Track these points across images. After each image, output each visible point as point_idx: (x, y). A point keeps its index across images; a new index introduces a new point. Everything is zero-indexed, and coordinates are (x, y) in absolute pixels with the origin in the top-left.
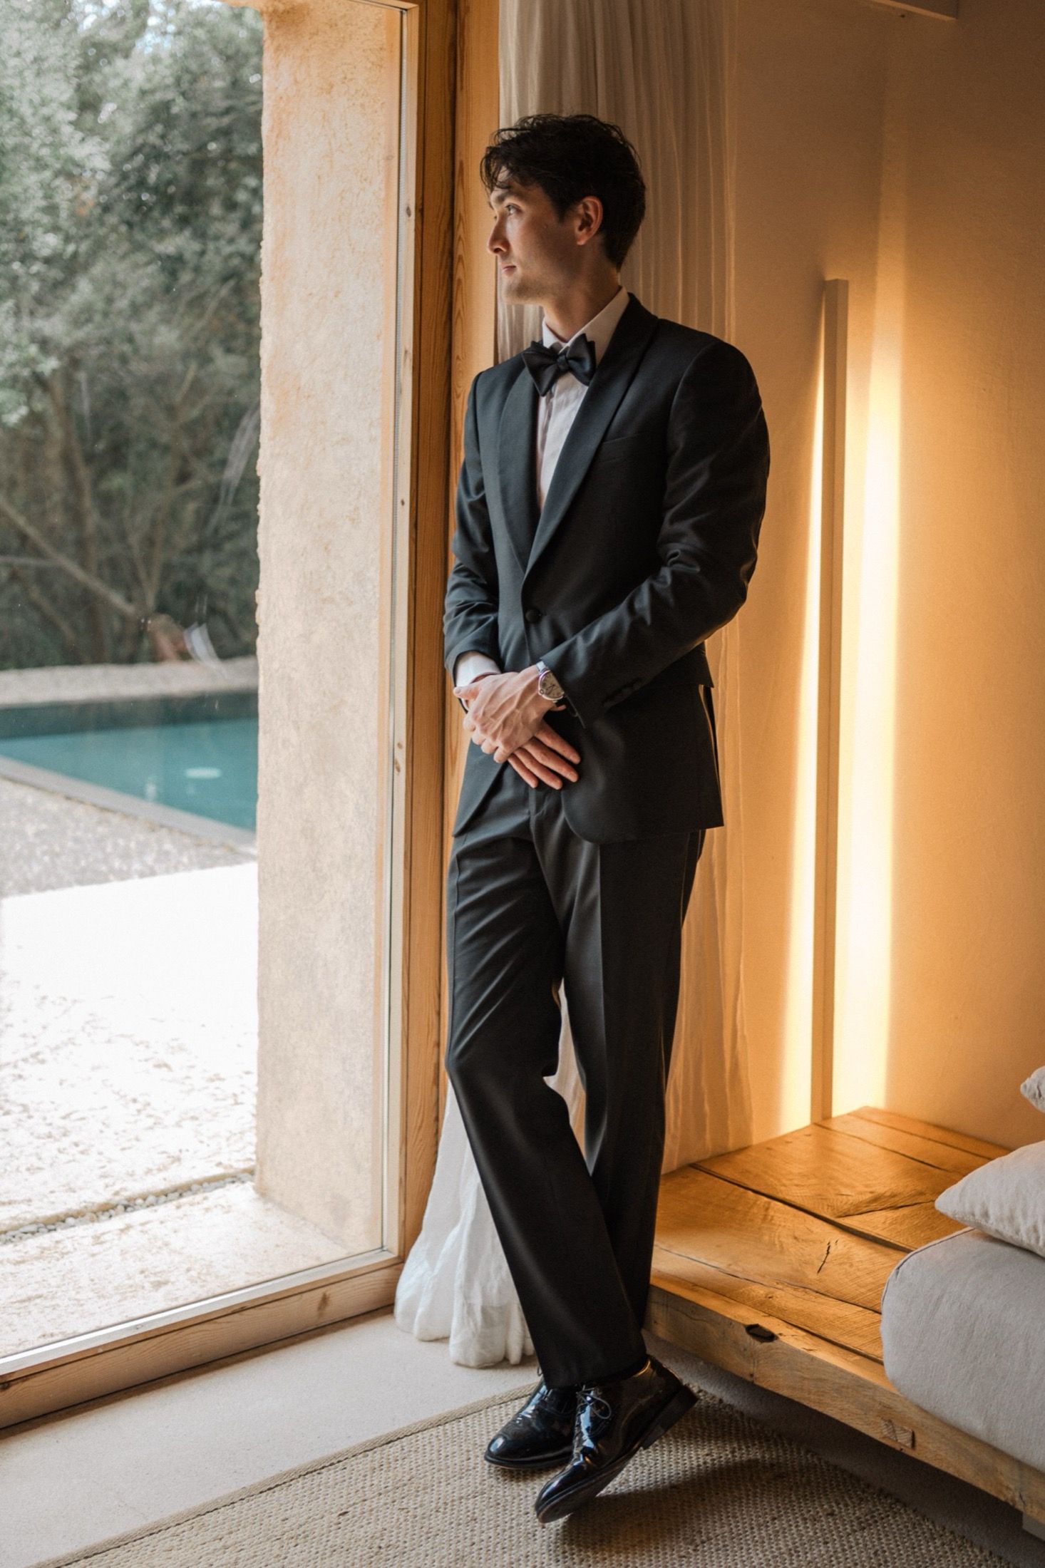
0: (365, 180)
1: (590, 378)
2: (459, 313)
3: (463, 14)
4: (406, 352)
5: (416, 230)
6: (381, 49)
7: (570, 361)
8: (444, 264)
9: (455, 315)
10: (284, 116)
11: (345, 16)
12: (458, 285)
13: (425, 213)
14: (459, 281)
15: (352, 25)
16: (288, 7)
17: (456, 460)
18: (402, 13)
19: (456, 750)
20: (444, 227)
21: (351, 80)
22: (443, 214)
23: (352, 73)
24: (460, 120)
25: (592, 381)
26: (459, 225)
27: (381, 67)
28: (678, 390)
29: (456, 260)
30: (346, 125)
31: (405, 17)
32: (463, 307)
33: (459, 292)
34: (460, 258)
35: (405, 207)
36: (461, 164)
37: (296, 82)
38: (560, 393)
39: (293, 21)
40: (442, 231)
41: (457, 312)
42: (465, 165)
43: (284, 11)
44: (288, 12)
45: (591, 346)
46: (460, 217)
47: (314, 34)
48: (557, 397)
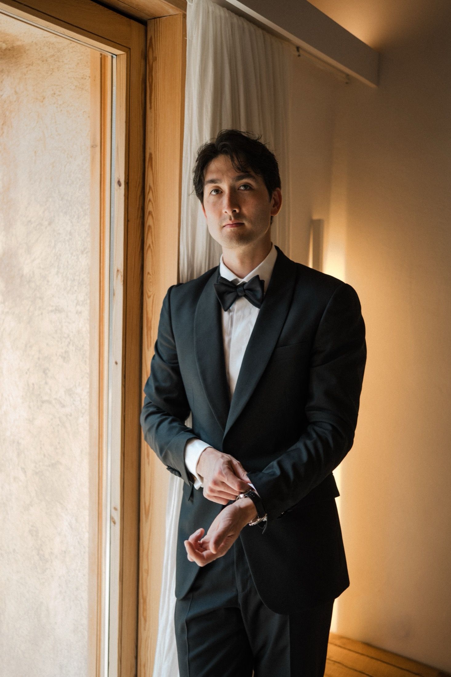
0: (71, 157)
1: (261, 303)
2: (149, 246)
3: (151, 61)
4: (118, 271)
5: (125, 195)
6: (82, 78)
7: (246, 291)
8: (139, 216)
9: (146, 248)
10: (7, 113)
11: (53, 55)
12: (148, 230)
13: (130, 184)
14: (149, 226)
15: (59, 62)
16: (9, 47)
17: (147, 335)
18: (112, 57)
19: (149, 507)
20: (139, 193)
21: (59, 95)
22: (139, 185)
23: (60, 91)
24: (149, 128)
25: (262, 306)
26: (149, 192)
27: (83, 89)
28: (323, 316)
29: (146, 214)
30: (56, 122)
31: (114, 60)
32: (152, 242)
33: (150, 234)
34: (150, 213)
35: (116, 181)
36: (151, 154)
37: (16, 93)
38: (238, 310)
39: (14, 55)
40: (138, 195)
41: (148, 245)
42: (153, 156)
43: (6, 49)
44: (10, 50)
45: (262, 283)
46: (150, 187)
47: (30, 65)
48: (236, 313)
